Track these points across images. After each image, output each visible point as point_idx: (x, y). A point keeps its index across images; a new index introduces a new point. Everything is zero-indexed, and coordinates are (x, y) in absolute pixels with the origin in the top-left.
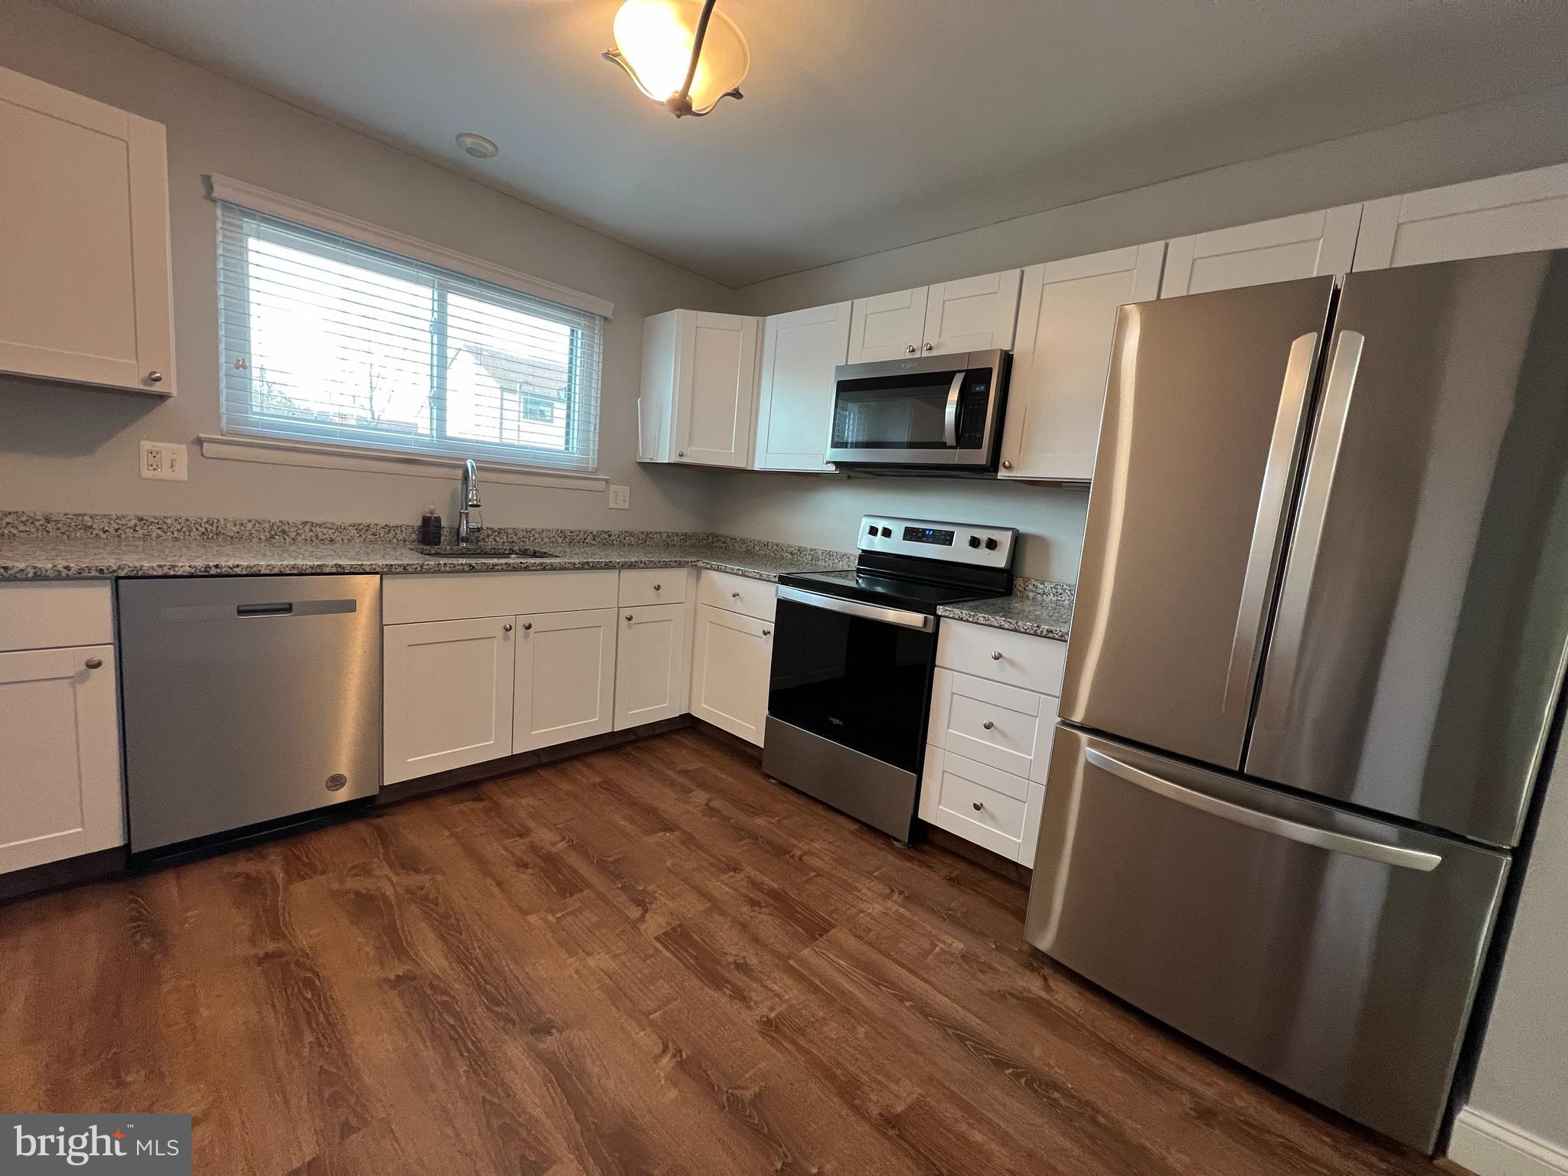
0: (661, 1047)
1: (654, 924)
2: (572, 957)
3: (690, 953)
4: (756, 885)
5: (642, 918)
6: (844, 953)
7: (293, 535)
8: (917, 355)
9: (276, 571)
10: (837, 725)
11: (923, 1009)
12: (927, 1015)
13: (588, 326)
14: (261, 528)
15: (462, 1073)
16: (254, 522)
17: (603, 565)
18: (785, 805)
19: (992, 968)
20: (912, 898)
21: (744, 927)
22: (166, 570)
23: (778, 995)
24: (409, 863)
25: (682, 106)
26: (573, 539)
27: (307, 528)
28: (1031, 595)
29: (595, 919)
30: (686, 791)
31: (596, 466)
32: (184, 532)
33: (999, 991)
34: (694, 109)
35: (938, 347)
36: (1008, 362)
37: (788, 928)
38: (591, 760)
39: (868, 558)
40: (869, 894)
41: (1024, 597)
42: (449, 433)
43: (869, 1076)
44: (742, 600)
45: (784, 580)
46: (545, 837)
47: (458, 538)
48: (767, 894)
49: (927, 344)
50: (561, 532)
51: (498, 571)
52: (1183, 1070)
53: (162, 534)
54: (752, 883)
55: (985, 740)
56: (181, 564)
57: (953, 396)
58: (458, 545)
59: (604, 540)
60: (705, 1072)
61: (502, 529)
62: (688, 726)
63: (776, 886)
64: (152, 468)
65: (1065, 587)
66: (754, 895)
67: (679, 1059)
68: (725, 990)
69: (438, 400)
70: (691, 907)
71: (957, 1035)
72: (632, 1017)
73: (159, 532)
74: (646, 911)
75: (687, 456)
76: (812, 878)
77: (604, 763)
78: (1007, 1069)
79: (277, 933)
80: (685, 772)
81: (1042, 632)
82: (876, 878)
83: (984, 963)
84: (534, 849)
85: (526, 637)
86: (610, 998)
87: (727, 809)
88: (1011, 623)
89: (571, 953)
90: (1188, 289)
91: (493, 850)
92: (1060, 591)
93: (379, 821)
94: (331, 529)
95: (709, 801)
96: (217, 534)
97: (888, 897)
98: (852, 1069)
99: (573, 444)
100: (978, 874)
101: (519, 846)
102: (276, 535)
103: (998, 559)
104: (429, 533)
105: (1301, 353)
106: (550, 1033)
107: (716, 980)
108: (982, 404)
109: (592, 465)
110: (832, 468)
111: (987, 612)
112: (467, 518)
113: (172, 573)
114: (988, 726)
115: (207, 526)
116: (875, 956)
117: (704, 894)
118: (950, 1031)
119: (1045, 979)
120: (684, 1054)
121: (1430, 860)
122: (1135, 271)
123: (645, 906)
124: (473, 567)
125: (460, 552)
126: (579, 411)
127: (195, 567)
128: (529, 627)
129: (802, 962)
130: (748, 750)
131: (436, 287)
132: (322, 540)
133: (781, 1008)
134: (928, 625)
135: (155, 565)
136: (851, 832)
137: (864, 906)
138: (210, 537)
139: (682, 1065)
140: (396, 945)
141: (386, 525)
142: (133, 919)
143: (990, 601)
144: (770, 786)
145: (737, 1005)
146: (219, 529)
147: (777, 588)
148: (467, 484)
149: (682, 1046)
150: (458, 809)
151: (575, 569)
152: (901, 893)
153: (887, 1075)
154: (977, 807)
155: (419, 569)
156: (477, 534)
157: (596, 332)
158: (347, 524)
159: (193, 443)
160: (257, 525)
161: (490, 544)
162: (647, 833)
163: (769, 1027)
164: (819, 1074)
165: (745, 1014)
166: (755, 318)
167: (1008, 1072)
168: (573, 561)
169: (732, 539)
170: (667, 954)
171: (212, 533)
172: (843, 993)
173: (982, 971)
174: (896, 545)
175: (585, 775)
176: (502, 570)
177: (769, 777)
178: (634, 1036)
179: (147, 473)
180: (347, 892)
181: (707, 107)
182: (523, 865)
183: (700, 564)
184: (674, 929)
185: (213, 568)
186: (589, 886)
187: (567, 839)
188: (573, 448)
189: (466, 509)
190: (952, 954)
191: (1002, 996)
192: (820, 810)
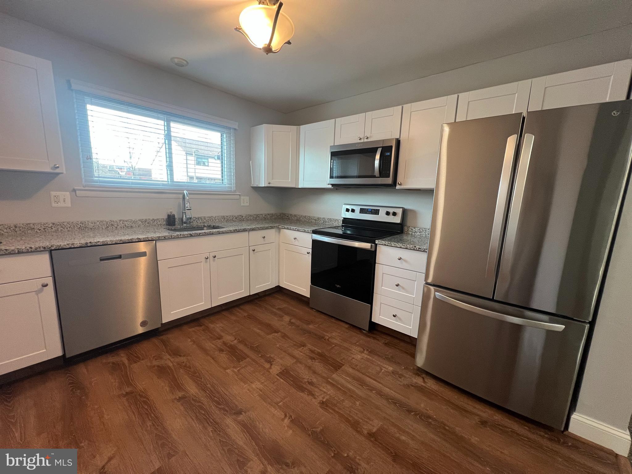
0: (284, 416)
1: (275, 369)
2: (246, 384)
3: (291, 380)
4: (312, 351)
5: (270, 368)
6: (349, 375)
7: (116, 226)
8: (362, 141)
9: (114, 243)
10: (339, 287)
11: (380, 393)
12: (381, 395)
13: (229, 133)
14: (103, 224)
15: (210, 431)
16: (99, 221)
17: (242, 230)
18: (320, 319)
19: (403, 376)
20: (372, 352)
21: (310, 368)
22: (70, 245)
23: (325, 392)
24: (176, 353)
25: (268, 49)
26: (229, 220)
27: (121, 222)
28: (410, 233)
29: (252, 369)
30: (282, 317)
31: (235, 189)
32: (72, 228)
33: (407, 384)
34: (273, 50)
35: (371, 137)
36: (398, 144)
37: (327, 367)
38: (242, 307)
39: (346, 221)
40: (356, 352)
41: (408, 234)
42: (175, 180)
43: (362, 419)
44: (298, 240)
45: (315, 232)
46: (228, 338)
47: (182, 222)
48: (317, 355)
49: (366, 136)
50: (223, 217)
51: (201, 235)
52: (475, 408)
53: (63, 229)
54: (311, 351)
55: (396, 291)
56: (76, 243)
57: (378, 157)
58: (183, 225)
59: (240, 219)
60: (301, 423)
61: (199, 217)
62: (279, 290)
63: (320, 351)
64: (56, 203)
65: (423, 229)
66: (313, 355)
67: (291, 419)
68: (305, 392)
69: (170, 167)
70: (289, 362)
71: (393, 402)
72: (271, 405)
73: (62, 228)
74: (272, 365)
75: (272, 184)
76: (334, 347)
77: (247, 307)
78: (412, 412)
79: (129, 384)
80: (279, 309)
81: (416, 249)
82: (358, 345)
83: (401, 374)
84: (225, 344)
85: (214, 261)
86: (262, 399)
87: (298, 323)
88: (404, 246)
89: (245, 383)
90: (466, 118)
91: (209, 345)
92: (421, 231)
93: (161, 337)
94: (131, 222)
95: (290, 320)
96: (85, 228)
97: (363, 352)
98: (356, 418)
99: (225, 181)
100: (396, 341)
101: (219, 343)
102: (109, 226)
103: (397, 220)
104: (171, 221)
105: (511, 142)
106: (241, 414)
107: (301, 389)
108: (389, 160)
109: (233, 189)
110: (330, 186)
111: (395, 242)
112: (185, 214)
113: (73, 247)
114: (397, 285)
115: (81, 225)
116: (360, 375)
117: (293, 357)
118: (390, 401)
119: (423, 378)
120: (293, 417)
121: (560, 327)
122: (446, 106)
123: (271, 363)
124: (192, 235)
125: (184, 228)
126: (227, 168)
127: (82, 243)
128: (215, 257)
129: (333, 379)
130: (303, 298)
131: (165, 120)
132: (128, 227)
133: (328, 397)
134: (372, 247)
135: (66, 244)
136: (346, 328)
137: (354, 356)
138: (82, 229)
139: (292, 421)
140: (176, 385)
141: (153, 219)
142: (70, 384)
143: (395, 236)
144: (313, 312)
145: (310, 397)
146: (86, 225)
147: (312, 235)
148: (184, 201)
149: (291, 414)
150: (191, 330)
151: (231, 232)
152: (367, 350)
153: (369, 418)
154: (394, 316)
155: (170, 237)
156: (190, 220)
157: (232, 135)
158: (137, 220)
159: (72, 191)
160: (101, 223)
161: (195, 224)
162: (268, 334)
163: (324, 404)
164: (344, 421)
165: (314, 400)
166: (296, 127)
167: (412, 414)
168: (230, 229)
169: (291, 215)
170: (282, 380)
171: (83, 228)
172: (349, 390)
173: (400, 377)
174: (357, 216)
175: (240, 313)
176: (203, 235)
177: (312, 308)
178: (273, 412)
179: (54, 205)
180: (154, 366)
181: (278, 49)
182: (221, 350)
183: (280, 227)
184: (283, 371)
185: (89, 243)
186: (248, 357)
187: (237, 339)
188: (225, 182)
189: (185, 210)
190: (388, 372)
191: (408, 386)
192: (333, 320)
